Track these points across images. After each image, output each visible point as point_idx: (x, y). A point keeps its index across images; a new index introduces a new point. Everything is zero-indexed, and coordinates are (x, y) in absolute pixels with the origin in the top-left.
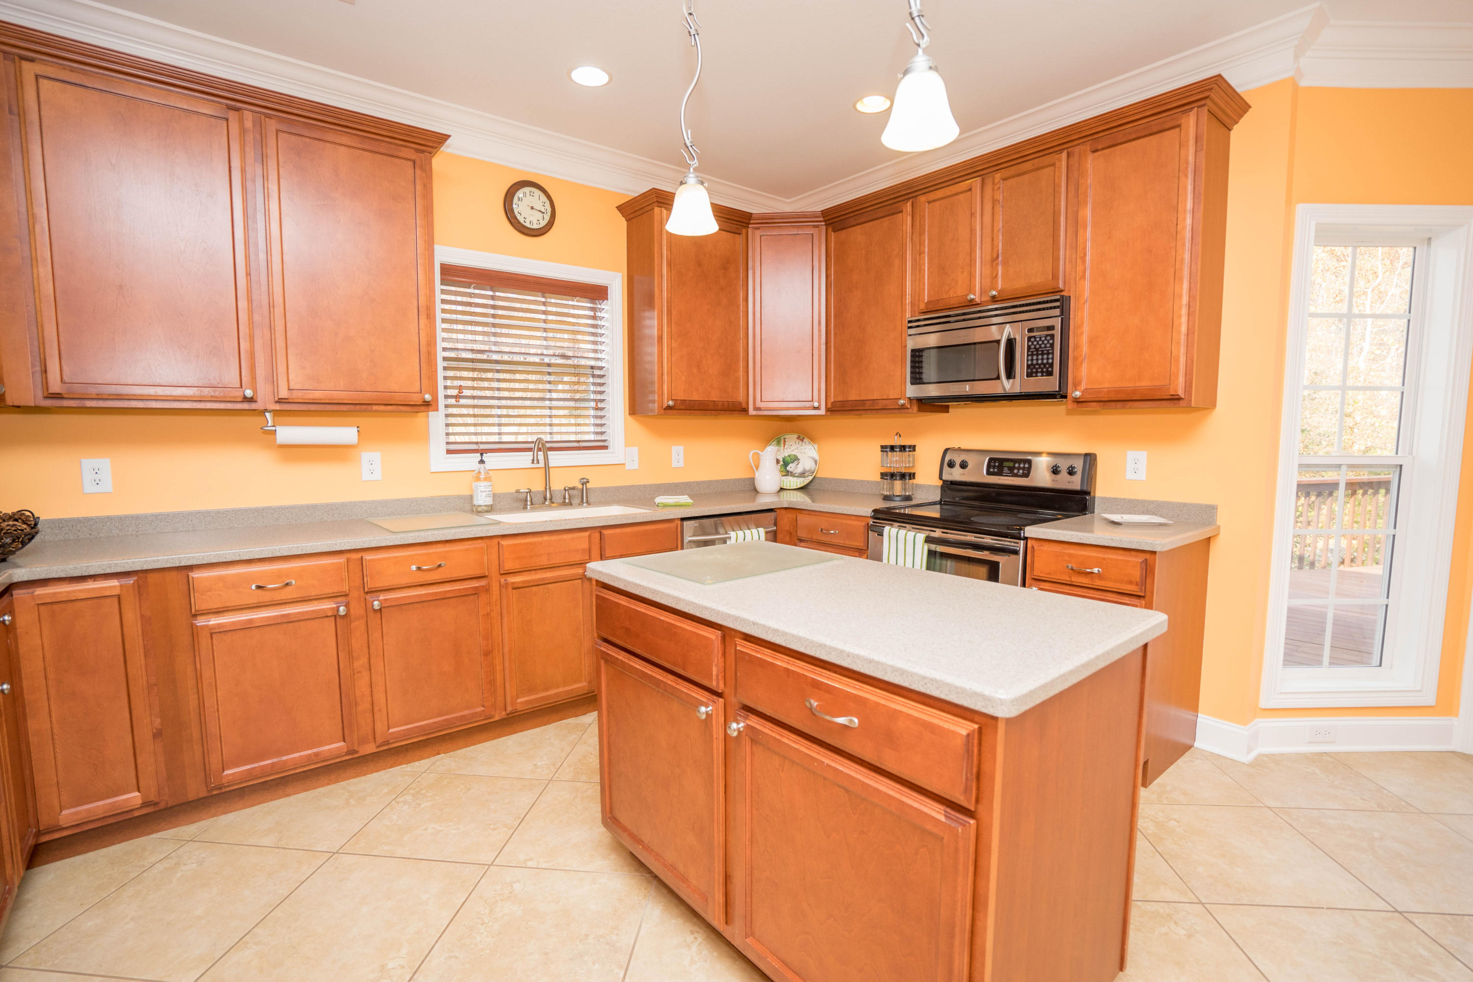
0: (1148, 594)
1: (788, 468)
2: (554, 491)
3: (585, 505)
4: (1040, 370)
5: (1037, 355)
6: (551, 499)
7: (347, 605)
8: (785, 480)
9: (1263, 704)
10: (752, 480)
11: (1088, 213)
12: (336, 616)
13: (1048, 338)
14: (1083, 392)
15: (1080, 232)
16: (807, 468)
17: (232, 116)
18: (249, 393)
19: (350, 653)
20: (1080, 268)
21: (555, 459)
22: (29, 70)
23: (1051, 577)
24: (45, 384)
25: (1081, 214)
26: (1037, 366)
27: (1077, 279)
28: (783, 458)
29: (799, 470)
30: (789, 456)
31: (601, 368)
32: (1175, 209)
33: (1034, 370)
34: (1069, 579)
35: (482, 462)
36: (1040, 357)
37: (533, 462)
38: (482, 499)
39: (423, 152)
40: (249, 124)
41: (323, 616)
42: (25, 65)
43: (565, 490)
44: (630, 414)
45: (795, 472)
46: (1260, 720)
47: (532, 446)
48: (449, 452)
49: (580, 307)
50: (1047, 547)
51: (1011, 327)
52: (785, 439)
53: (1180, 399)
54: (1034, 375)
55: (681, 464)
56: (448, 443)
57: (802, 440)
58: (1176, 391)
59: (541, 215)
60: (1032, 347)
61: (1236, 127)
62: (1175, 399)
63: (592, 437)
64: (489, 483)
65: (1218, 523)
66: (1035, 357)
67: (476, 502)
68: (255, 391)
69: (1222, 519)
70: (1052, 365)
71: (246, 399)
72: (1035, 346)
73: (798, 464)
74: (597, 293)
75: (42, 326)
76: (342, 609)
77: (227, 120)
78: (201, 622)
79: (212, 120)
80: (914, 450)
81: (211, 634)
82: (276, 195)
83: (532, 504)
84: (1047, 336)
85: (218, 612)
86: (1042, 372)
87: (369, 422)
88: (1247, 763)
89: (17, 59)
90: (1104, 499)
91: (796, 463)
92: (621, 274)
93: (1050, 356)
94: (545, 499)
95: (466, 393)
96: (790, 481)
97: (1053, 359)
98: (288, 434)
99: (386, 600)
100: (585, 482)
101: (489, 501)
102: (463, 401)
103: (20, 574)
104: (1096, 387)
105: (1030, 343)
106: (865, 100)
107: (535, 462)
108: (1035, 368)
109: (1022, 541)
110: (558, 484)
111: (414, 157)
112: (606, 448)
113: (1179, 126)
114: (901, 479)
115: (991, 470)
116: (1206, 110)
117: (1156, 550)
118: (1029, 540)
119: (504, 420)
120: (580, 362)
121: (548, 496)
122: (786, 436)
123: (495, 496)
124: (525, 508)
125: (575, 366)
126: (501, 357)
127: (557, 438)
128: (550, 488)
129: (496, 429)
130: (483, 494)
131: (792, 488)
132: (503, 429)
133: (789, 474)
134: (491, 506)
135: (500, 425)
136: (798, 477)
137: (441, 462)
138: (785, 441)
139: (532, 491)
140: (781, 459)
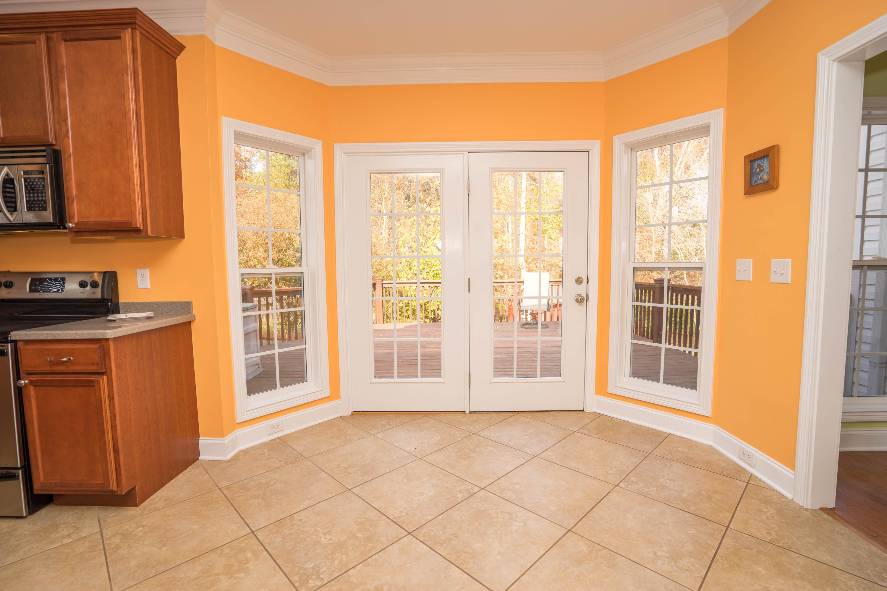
0: (108, 370)
4: (37, 205)
5: (34, 193)
9: (239, 420)
11: (65, 87)
13: (41, 180)
14: (76, 224)
15: (61, 101)
20: (64, 129)
23: (37, 369)
25: (61, 87)
26: (34, 202)
27: (63, 137)
32: (123, 96)
33: (32, 205)
34: (50, 369)
36: (36, 195)
46: (237, 430)
50: (30, 347)
51: (8, 168)
53: (140, 230)
54: (33, 209)
58: (136, 224)
60: (29, 186)
61: (178, 57)
62: (137, 231)
65: (194, 313)
66: (32, 195)
69: (196, 311)
70: (45, 202)
72: (31, 185)
84: (39, 178)
86: (39, 207)
88: (227, 460)
90: (125, 303)
93: (44, 195)
97: (45, 197)
104: (86, 221)
105: (27, 183)
108: (32, 203)
109: (9, 344)
113: (119, 38)
115: (33, 288)
116: (138, 32)
117: (107, 338)
118: (15, 342)
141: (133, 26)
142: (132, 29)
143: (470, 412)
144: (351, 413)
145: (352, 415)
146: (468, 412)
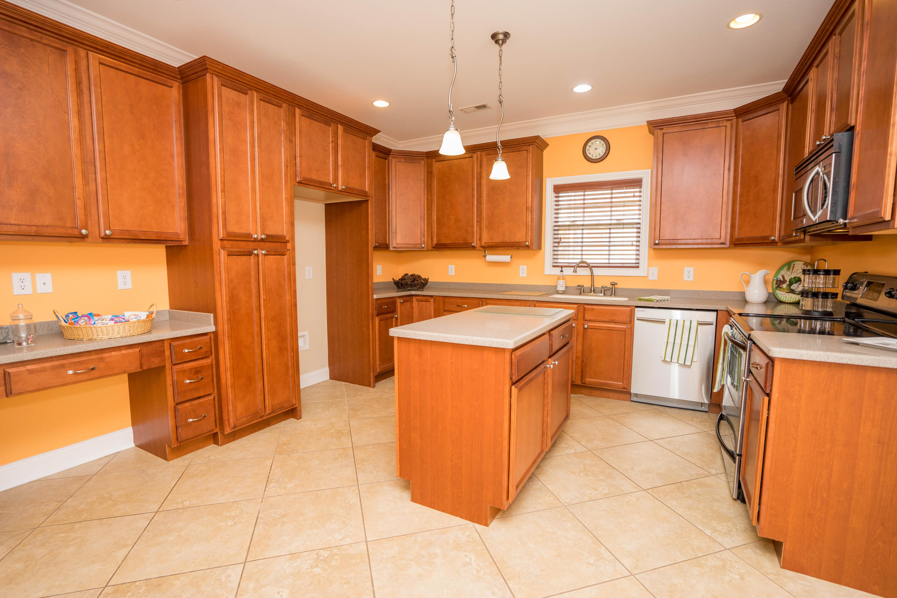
1: (792, 287)
2: (596, 288)
3: (613, 296)
6: (594, 291)
8: (788, 296)
10: (743, 294)
21: (596, 271)
22: (434, 161)
28: (790, 280)
29: (800, 288)
30: (794, 278)
31: (639, 223)
35: (562, 271)
37: (574, 272)
38: (561, 288)
43: (602, 287)
45: (796, 290)
47: (574, 265)
48: (554, 266)
49: (630, 192)
52: (794, 264)
55: (691, 279)
56: (554, 263)
63: (633, 261)
64: (564, 281)
67: (558, 289)
71: (473, 246)
73: (800, 284)
74: (637, 183)
80: (839, 274)
83: (584, 292)
87: (515, 252)
91: (798, 283)
92: (650, 170)
94: (591, 291)
95: (563, 240)
96: (791, 297)
98: (490, 258)
100: (613, 284)
101: (564, 289)
102: (562, 244)
106: (738, 19)
107: (575, 272)
110: (598, 284)
112: (638, 267)
114: (832, 298)
119: (611, 252)
120: (625, 221)
121: (592, 289)
122: (795, 263)
123: (566, 287)
124: (580, 294)
125: (624, 224)
126: (586, 223)
127: (611, 261)
128: (594, 286)
129: (607, 257)
130: (559, 285)
131: (789, 302)
132: (611, 257)
133: (792, 291)
134: (564, 291)
135: (609, 255)
136: (798, 294)
137: (549, 270)
138: (794, 267)
139: (584, 286)
140: (788, 280)
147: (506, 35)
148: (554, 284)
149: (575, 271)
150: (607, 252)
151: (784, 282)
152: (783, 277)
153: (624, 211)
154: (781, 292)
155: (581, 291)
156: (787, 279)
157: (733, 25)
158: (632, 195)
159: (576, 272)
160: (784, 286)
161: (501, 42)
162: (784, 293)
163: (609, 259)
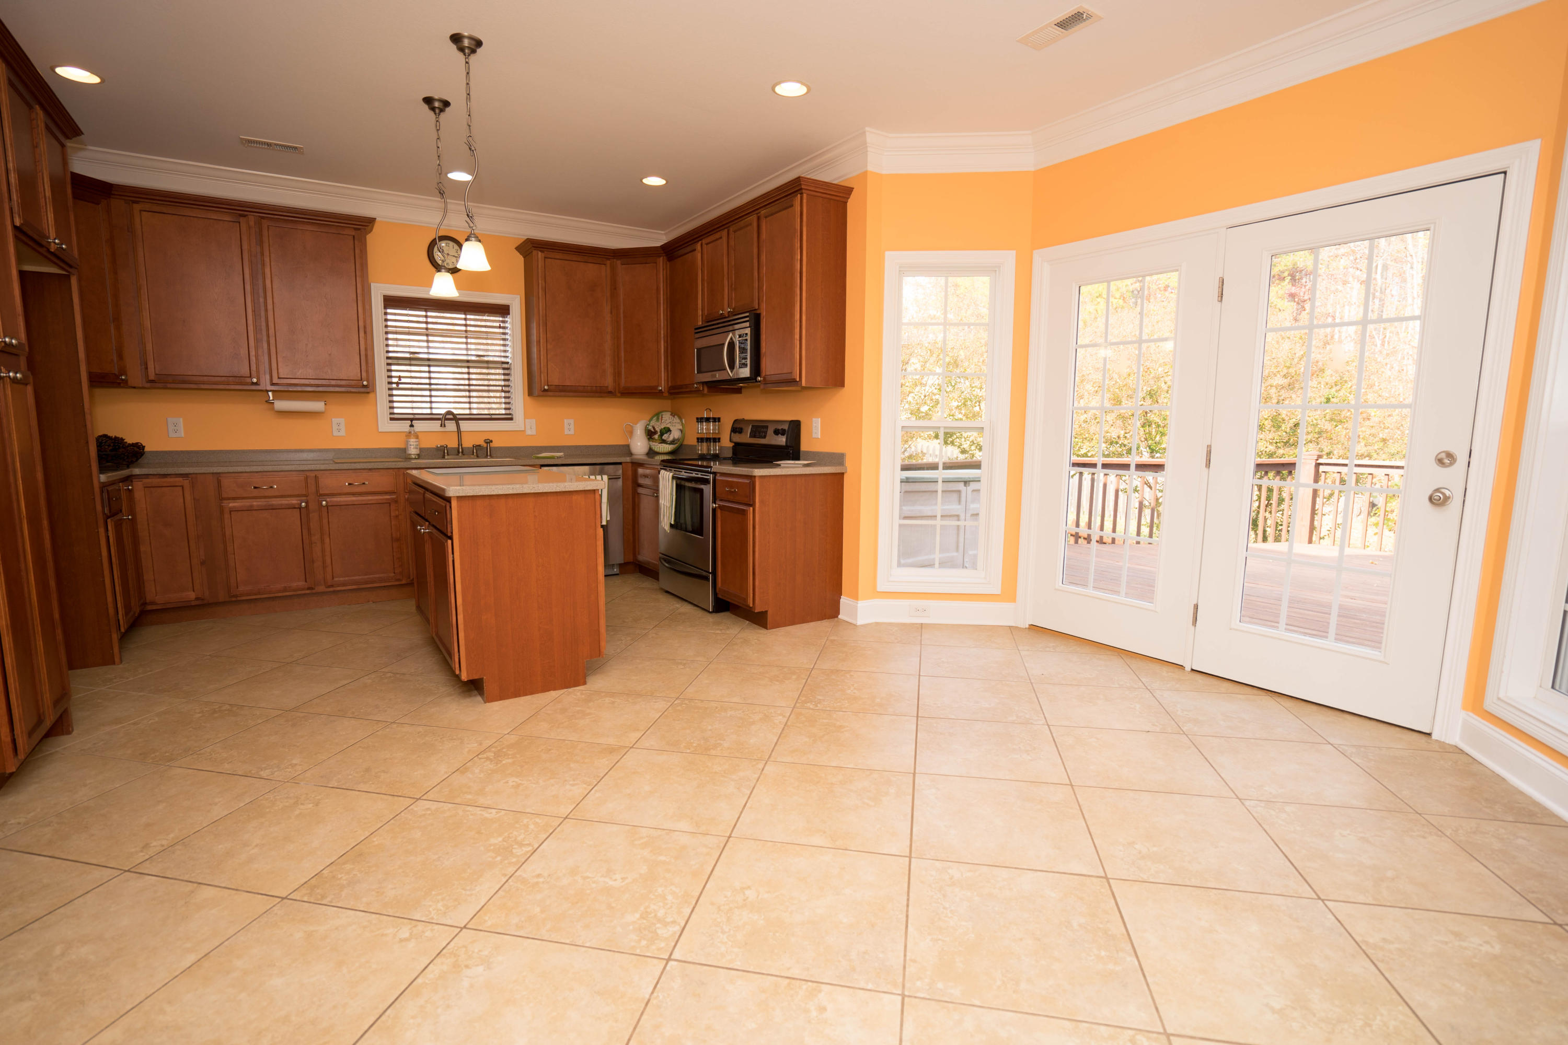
0: (754, 503)
1: (663, 437)
2: (465, 448)
3: (489, 457)
5: (742, 353)
6: (462, 452)
7: (307, 503)
8: (661, 447)
9: (881, 589)
10: (628, 446)
11: (764, 258)
12: (300, 508)
14: (764, 377)
15: (761, 270)
16: (676, 437)
17: (242, 220)
18: (255, 380)
19: (309, 529)
20: (762, 294)
21: (464, 425)
22: (137, 207)
24: (147, 376)
27: (761, 302)
29: (671, 438)
30: (664, 428)
31: (507, 363)
33: (741, 363)
34: (727, 497)
35: (412, 426)
38: (414, 450)
39: (359, 229)
40: (252, 223)
41: (293, 507)
42: (135, 206)
43: (474, 447)
44: (529, 395)
45: (668, 440)
46: (875, 599)
47: (441, 416)
48: (392, 419)
49: (493, 320)
50: (720, 478)
51: (732, 333)
52: (662, 415)
53: (797, 382)
54: (741, 366)
55: (572, 432)
56: (391, 414)
57: (674, 416)
58: (795, 376)
59: (455, 258)
63: (503, 412)
64: (417, 440)
65: (850, 465)
67: (408, 453)
68: (258, 379)
69: (848, 463)
71: (253, 384)
74: (502, 310)
75: (145, 344)
76: (303, 504)
77: (239, 223)
78: (225, 503)
79: (231, 223)
80: (720, 421)
81: (230, 512)
82: (268, 264)
83: (448, 455)
84: (745, 340)
85: (234, 499)
86: (744, 364)
88: (856, 625)
89: (131, 202)
90: (804, 451)
91: (669, 433)
92: (519, 296)
94: (459, 452)
95: (403, 380)
96: (664, 447)
97: (747, 355)
98: (281, 405)
99: (331, 501)
100: (488, 442)
101: (417, 452)
102: (401, 386)
103: (137, 471)
104: (769, 374)
105: (740, 345)
107: (447, 428)
108: (741, 361)
109: (711, 475)
110: (468, 443)
111: (353, 234)
112: (511, 419)
113: (793, 205)
114: (718, 442)
116: (805, 196)
117: (754, 475)
118: (715, 473)
119: (434, 399)
120: (491, 359)
121: (460, 450)
122: (663, 413)
123: (421, 449)
124: (443, 457)
125: (488, 362)
126: (431, 356)
127: (434, 411)
128: (462, 445)
129: (428, 405)
130: (412, 447)
131: (663, 452)
132: (434, 405)
133: (664, 442)
134: (418, 455)
135: (431, 402)
136: (669, 444)
137: (386, 426)
138: (662, 417)
139: (448, 446)
140: (659, 431)
141: (800, 192)
142: (800, 194)
143: (1192, 670)
144: (1027, 626)
145: (1029, 628)
146: (1188, 669)
147: (446, 104)
148: (402, 446)
149: (443, 425)
150: (428, 399)
151: (655, 433)
152: (654, 428)
153: (487, 344)
154: (654, 443)
155: (444, 453)
156: (658, 429)
157: (646, 181)
158: (497, 324)
159: (445, 426)
160: (656, 437)
161: (437, 111)
162: (657, 444)
163: (431, 408)
